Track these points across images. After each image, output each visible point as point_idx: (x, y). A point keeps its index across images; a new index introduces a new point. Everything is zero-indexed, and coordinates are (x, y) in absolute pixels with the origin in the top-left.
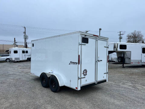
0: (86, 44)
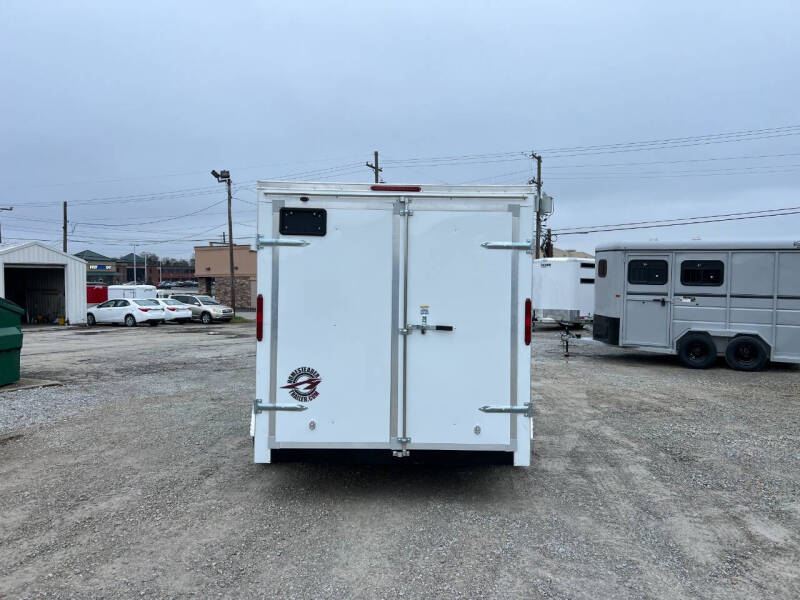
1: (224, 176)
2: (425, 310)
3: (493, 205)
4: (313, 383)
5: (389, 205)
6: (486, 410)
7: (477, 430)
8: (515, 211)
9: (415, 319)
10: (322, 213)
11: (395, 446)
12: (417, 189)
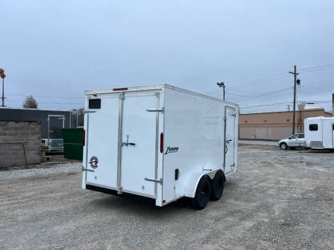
0: (96, 110)
1: (221, 85)
2: (128, 137)
3: (150, 93)
4: (96, 162)
5: (118, 95)
6: (147, 179)
7: (143, 187)
8: (157, 95)
9: (125, 140)
10: (99, 100)
11: (118, 190)
12: (126, 89)
